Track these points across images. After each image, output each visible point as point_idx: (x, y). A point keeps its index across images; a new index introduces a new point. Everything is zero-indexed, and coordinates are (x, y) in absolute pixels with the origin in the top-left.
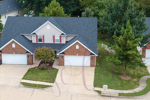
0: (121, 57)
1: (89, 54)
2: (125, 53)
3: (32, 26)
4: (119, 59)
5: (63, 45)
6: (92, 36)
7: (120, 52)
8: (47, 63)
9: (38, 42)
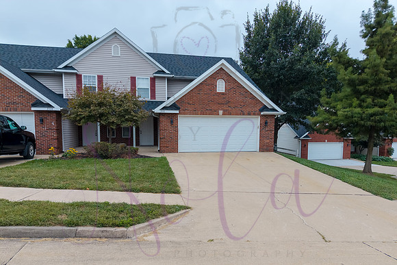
1: (257, 109)
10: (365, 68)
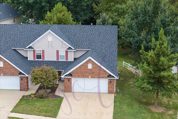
0: (151, 81)
1: (106, 76)
2: (157, 75)
3: (28, 37)
4: (149, 83)
5: (70, 64)
6: (110, 50)
7: (151, 73)
8: (48, 88)
9: (36, 60)
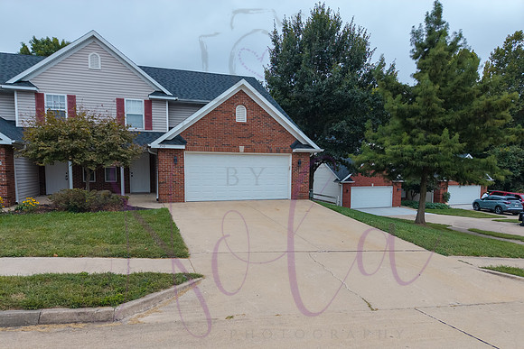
1: (288, 145)
10: (416, 96)
